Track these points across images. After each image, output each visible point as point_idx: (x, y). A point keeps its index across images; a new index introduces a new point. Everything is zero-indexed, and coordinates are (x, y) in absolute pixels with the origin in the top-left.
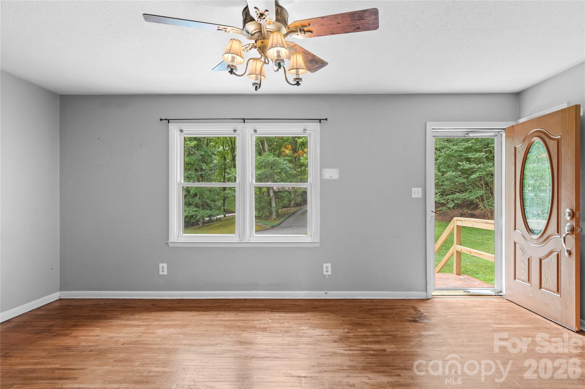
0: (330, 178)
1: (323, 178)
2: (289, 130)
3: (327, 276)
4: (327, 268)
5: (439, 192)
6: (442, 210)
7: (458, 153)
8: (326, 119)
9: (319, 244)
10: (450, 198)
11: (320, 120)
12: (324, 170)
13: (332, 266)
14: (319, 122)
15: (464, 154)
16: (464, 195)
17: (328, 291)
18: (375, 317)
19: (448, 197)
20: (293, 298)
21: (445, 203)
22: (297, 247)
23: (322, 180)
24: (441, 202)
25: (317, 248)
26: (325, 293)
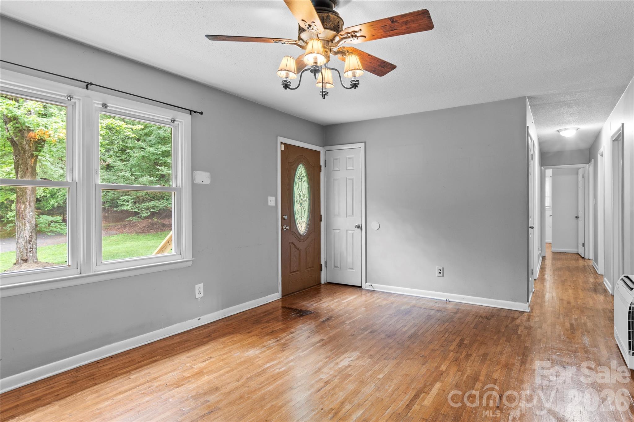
0: (201, 183)
1: (194, 181)
2: (154, 116)
3: (199, 299)
4: (200, 289)
5: (131, 199)
6: (132, 220)
7: (155, 156)
8: (201, 113)
9: (191, 262)
10: (145, 206)
11: (191, 111)
12: (195, 172)
13: (204, 286)
14: (190, 113)
15: (161, 158)
16: (161, 203)
17: (200, 316)
18: (271, 324)
19: (142, 205)
20: (162, 338)
21: (138, 212)
22: (166, 271)
23: (193, 185)
24: (134, 211)
25: (189, 267)
26: (199, 320)
